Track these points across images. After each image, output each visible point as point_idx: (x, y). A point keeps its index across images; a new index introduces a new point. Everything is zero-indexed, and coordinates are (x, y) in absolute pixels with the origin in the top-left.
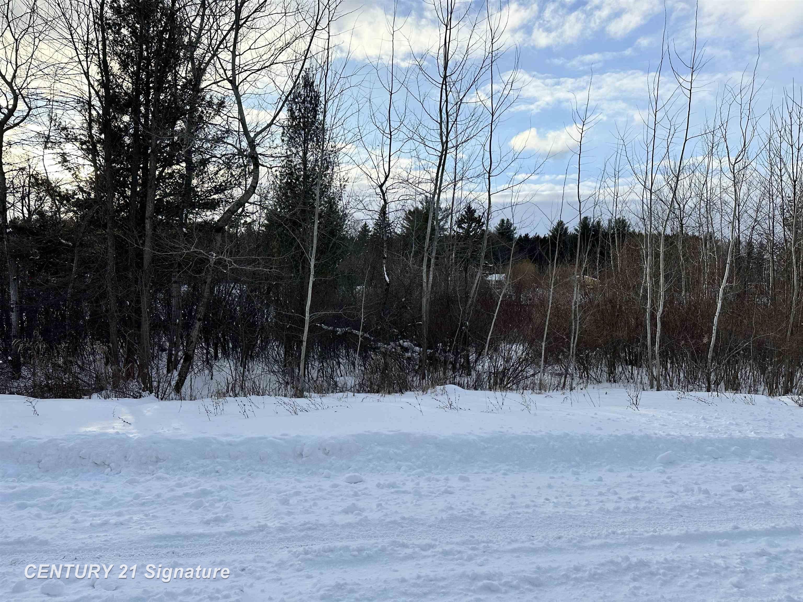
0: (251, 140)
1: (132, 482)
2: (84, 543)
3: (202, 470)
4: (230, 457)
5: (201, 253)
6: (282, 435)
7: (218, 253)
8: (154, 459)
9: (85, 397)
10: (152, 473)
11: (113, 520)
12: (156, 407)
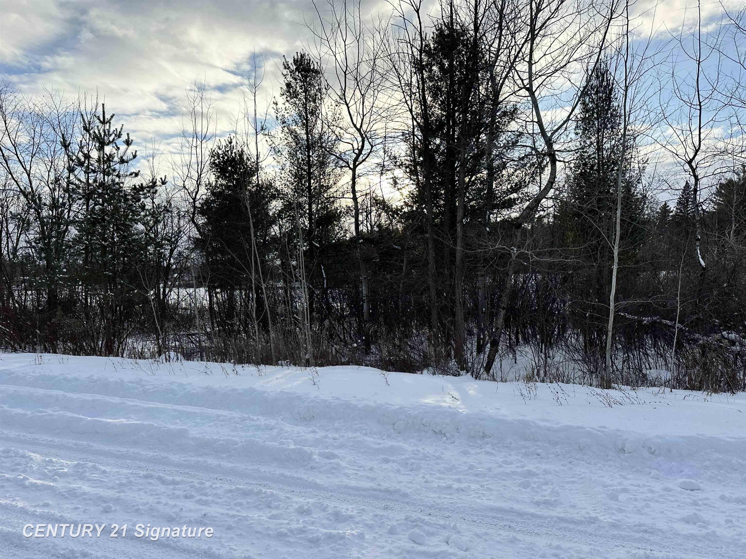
0: (548, 139)
1: (465, 453)
2: (435, 502)
3: (523, 450)
4: (550, 442)
5: (504, 249)
6: (601, 427)
7: (519, 247)
8: (481, 434)
9: (418, 372)
10: (481, 447)
11: (456, 486)
12: (476, 386)
